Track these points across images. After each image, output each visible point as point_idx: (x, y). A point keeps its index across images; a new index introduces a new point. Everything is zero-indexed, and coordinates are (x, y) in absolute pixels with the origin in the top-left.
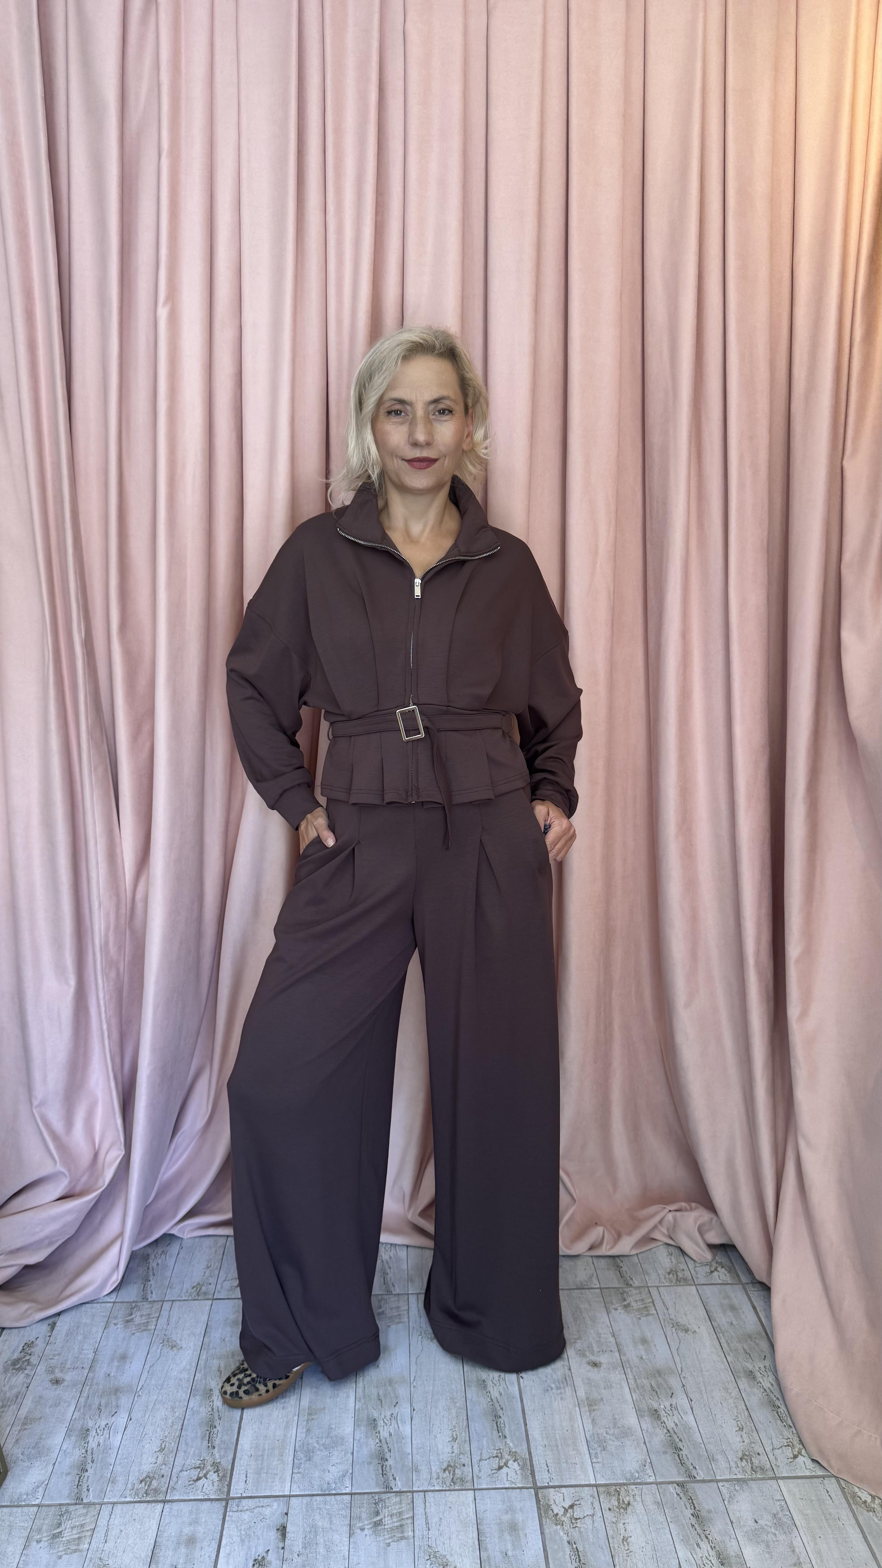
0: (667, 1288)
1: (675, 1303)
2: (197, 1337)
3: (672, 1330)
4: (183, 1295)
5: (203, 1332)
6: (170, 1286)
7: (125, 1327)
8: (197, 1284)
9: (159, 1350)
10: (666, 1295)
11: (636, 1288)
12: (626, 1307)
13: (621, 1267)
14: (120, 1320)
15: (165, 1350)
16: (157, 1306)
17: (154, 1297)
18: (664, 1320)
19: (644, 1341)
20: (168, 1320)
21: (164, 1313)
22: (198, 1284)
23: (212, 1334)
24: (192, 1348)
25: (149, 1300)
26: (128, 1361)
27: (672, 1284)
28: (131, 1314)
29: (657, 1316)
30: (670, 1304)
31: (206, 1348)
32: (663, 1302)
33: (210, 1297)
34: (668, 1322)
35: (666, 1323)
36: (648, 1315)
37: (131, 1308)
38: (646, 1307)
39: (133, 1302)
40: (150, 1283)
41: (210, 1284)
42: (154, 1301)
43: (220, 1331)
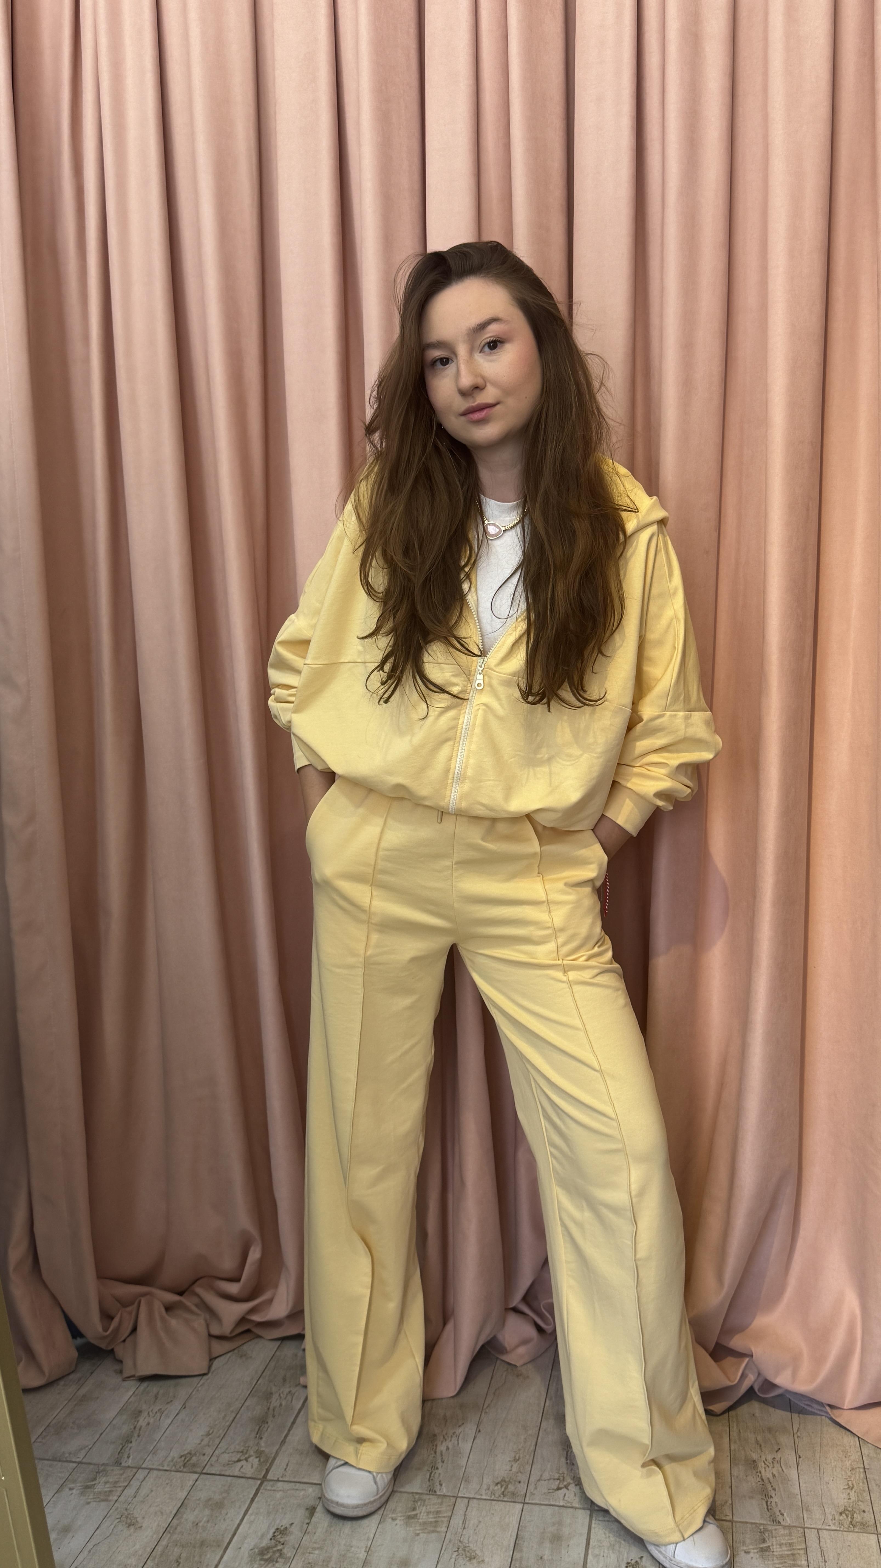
0: (832, 1533)
1: (839, 1554)
2: (165, 1517)
4: (166, 1464)
5: (174, 1512)
6: (154, 1452)
7: (82, 1494)
8: (188, 1453)
9: (112, 1526)
10: (828, 1540)
11: (785, 1527)
12: (765, 1551)
13: (771, 1497)
14: (78, 1485)
15: (120, 1527)
16: (130, 1473)
17: (130, 1462)
20: (137, 1492)
21: (135, 1484)
22: (190, 1453)
23: (185, 1516)
24: (154, 1529)
25: (123, 1464)
26: (70, 1535)
27: (842, 1529)
28: (95, 1479)
30: (831, 1555)
31: (171, 1532)
32: (822, 1551)
33: (199, 1470)
37: (97, 1473)
38: (793, 1555)
39: (103, 1464)
40: (130, 1445)
41: (204, 1455)
42: (129, 1467)
43: (196, 1512)
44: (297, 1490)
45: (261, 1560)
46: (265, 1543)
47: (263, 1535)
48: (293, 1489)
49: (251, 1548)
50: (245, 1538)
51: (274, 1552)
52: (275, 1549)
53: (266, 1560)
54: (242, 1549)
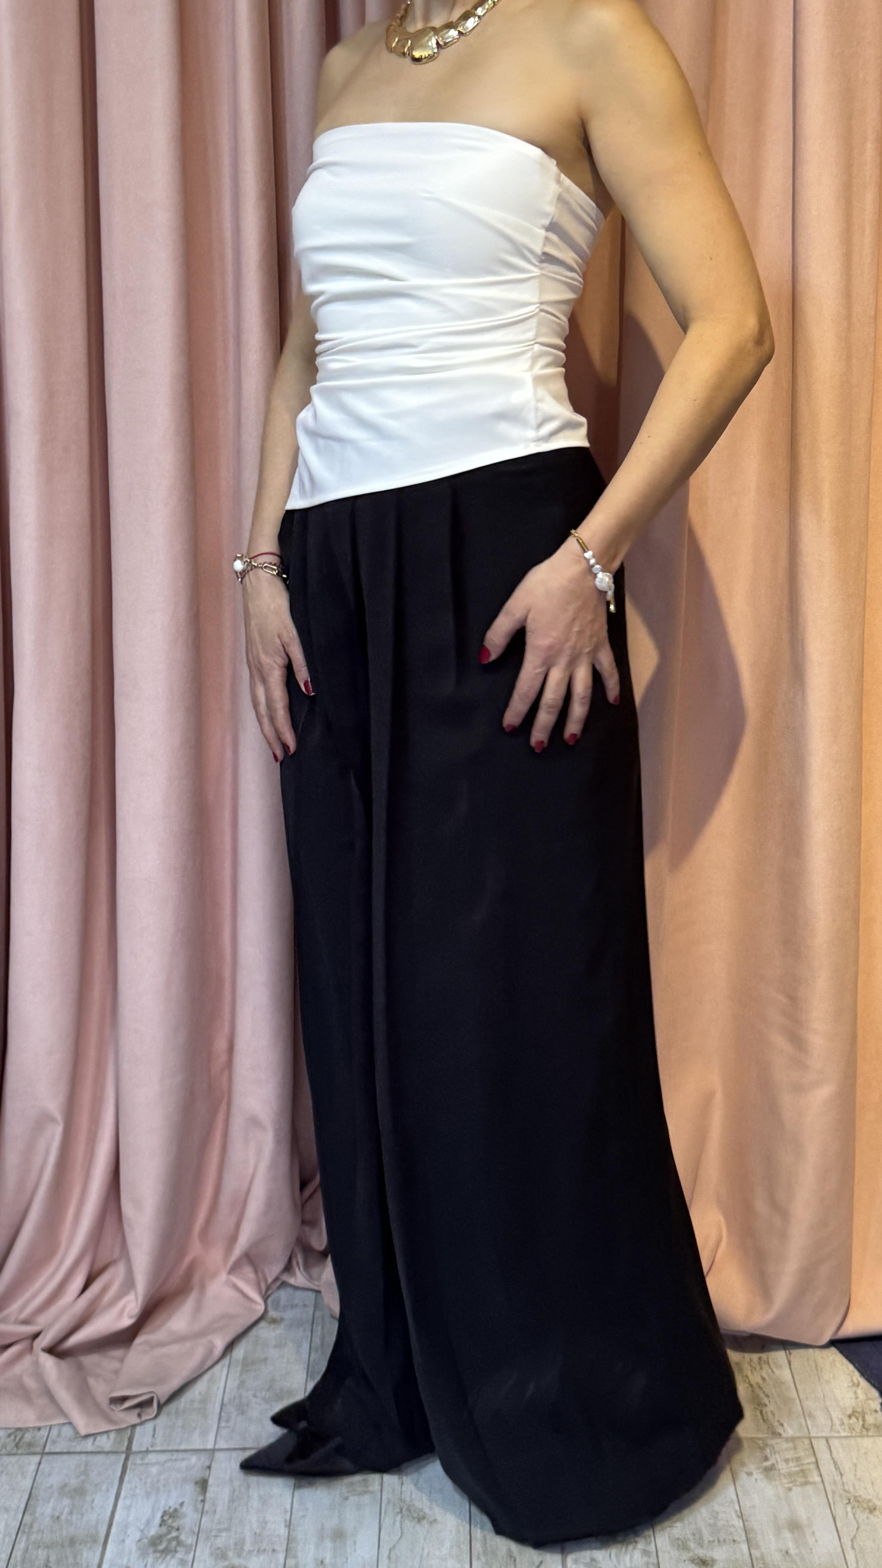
0: (844, 1441)
1: (855, 1465)
3: (846, 1508)
5: (23, 1506)
10: (840, 1450)
11: (787, 1440)
12: (769, 1471)
13: (766, 1405)
18: (834, 1492)
19: (795, 1526)
23: (38, 1510)
27: (854, 1434)
29: (821, 1486)
30: (846, 1466)
31: (27, 1530)
32: (835, 1463)
33: (38, 1450)
34: (841, 1495)
35: (837, 1498)
36: (807, 1483)
38: (802, 1471)
43: (51, 1504)
44: (176, 1460)
45: (155, 1551)
46: (153, 1531)
47: (148, 1522)
48: (171, 1460)
49: (137, 1538)
50: (127, 1526)
51: (170, 1541)
52: (169, 1536)
53: (162, 1552)
54: (127, 1542)
